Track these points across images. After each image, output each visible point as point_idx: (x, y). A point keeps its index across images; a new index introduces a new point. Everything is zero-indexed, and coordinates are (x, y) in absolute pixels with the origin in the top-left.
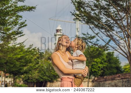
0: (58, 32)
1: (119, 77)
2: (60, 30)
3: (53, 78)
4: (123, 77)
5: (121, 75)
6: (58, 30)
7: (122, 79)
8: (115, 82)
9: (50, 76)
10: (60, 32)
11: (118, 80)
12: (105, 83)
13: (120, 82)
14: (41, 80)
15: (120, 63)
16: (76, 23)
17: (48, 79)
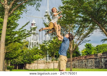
0: (33, 25)
1: (76, 59)
2: (35, 24)
3: (31, 61)
4: (79, 59)
5: (77, 58)
6: (33, 23)
7: (78, 60)
8: (74, 63)
9: (29, 60)
10: (35, 25)
11: (75, 61)
12: (68, 63)
13: (77, 62)
14: (22, 62)
15: (79, 49)
16: (46, 19)
17: (27, 62)
